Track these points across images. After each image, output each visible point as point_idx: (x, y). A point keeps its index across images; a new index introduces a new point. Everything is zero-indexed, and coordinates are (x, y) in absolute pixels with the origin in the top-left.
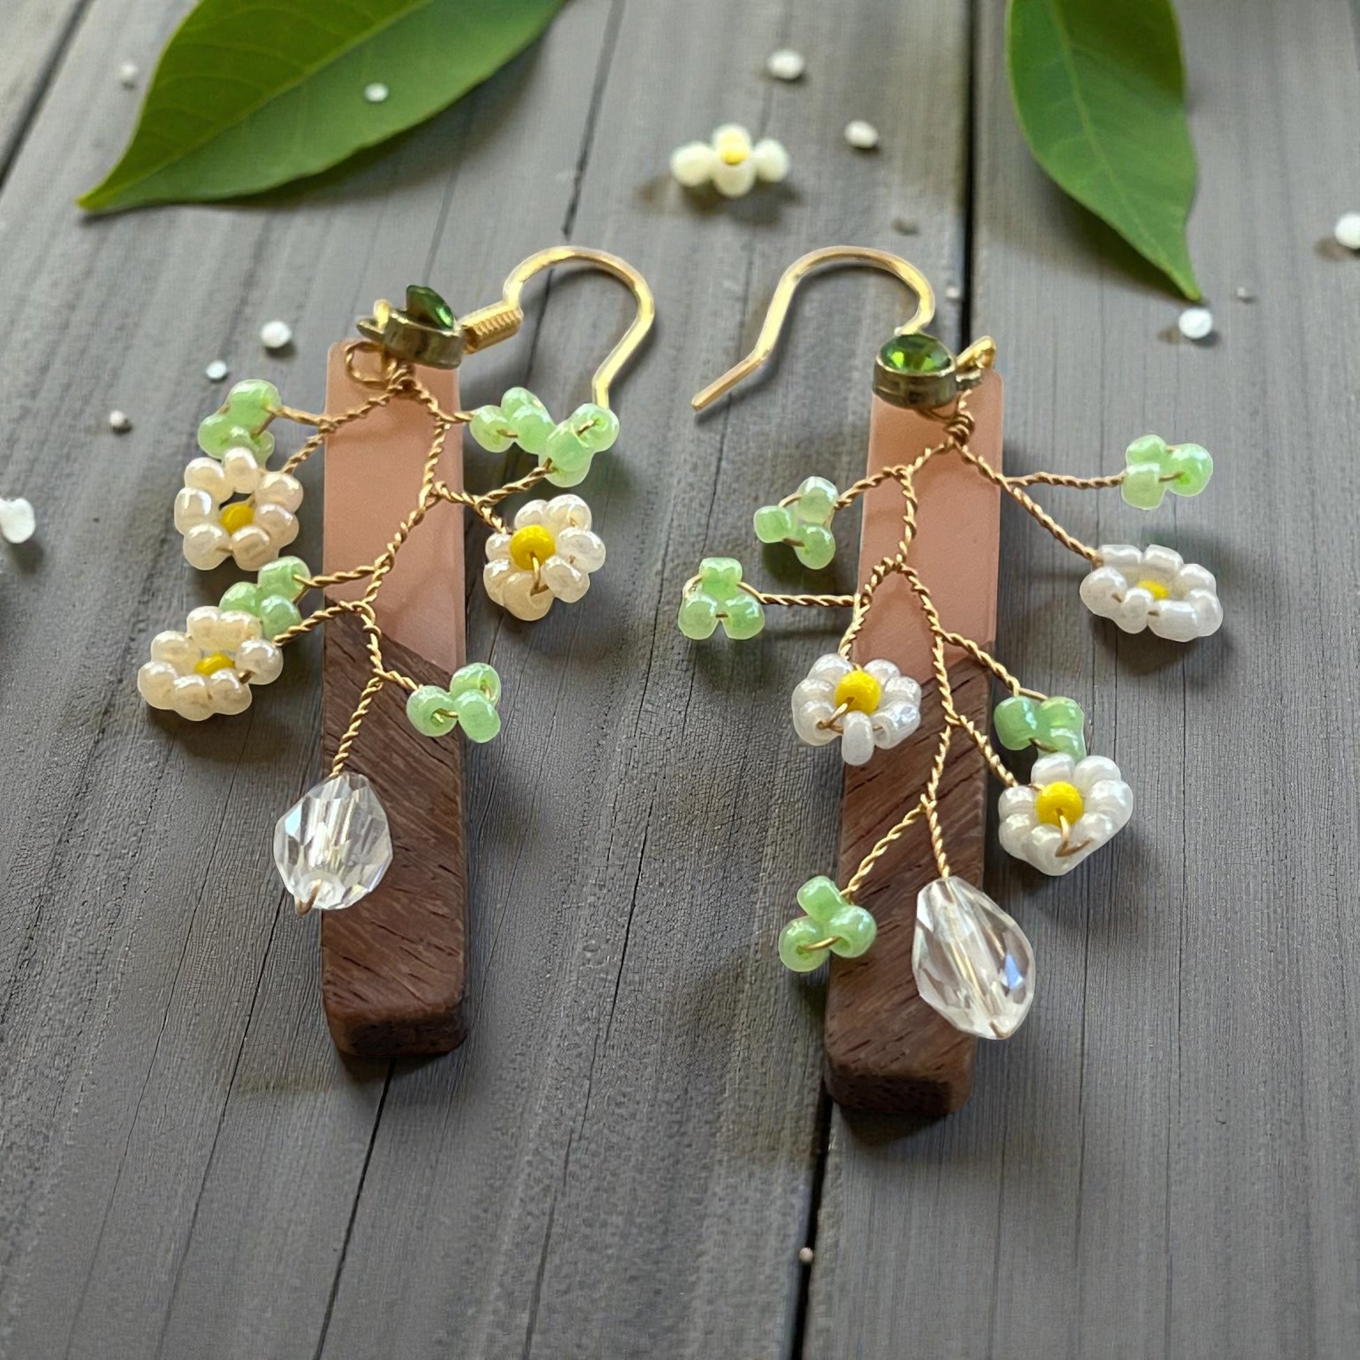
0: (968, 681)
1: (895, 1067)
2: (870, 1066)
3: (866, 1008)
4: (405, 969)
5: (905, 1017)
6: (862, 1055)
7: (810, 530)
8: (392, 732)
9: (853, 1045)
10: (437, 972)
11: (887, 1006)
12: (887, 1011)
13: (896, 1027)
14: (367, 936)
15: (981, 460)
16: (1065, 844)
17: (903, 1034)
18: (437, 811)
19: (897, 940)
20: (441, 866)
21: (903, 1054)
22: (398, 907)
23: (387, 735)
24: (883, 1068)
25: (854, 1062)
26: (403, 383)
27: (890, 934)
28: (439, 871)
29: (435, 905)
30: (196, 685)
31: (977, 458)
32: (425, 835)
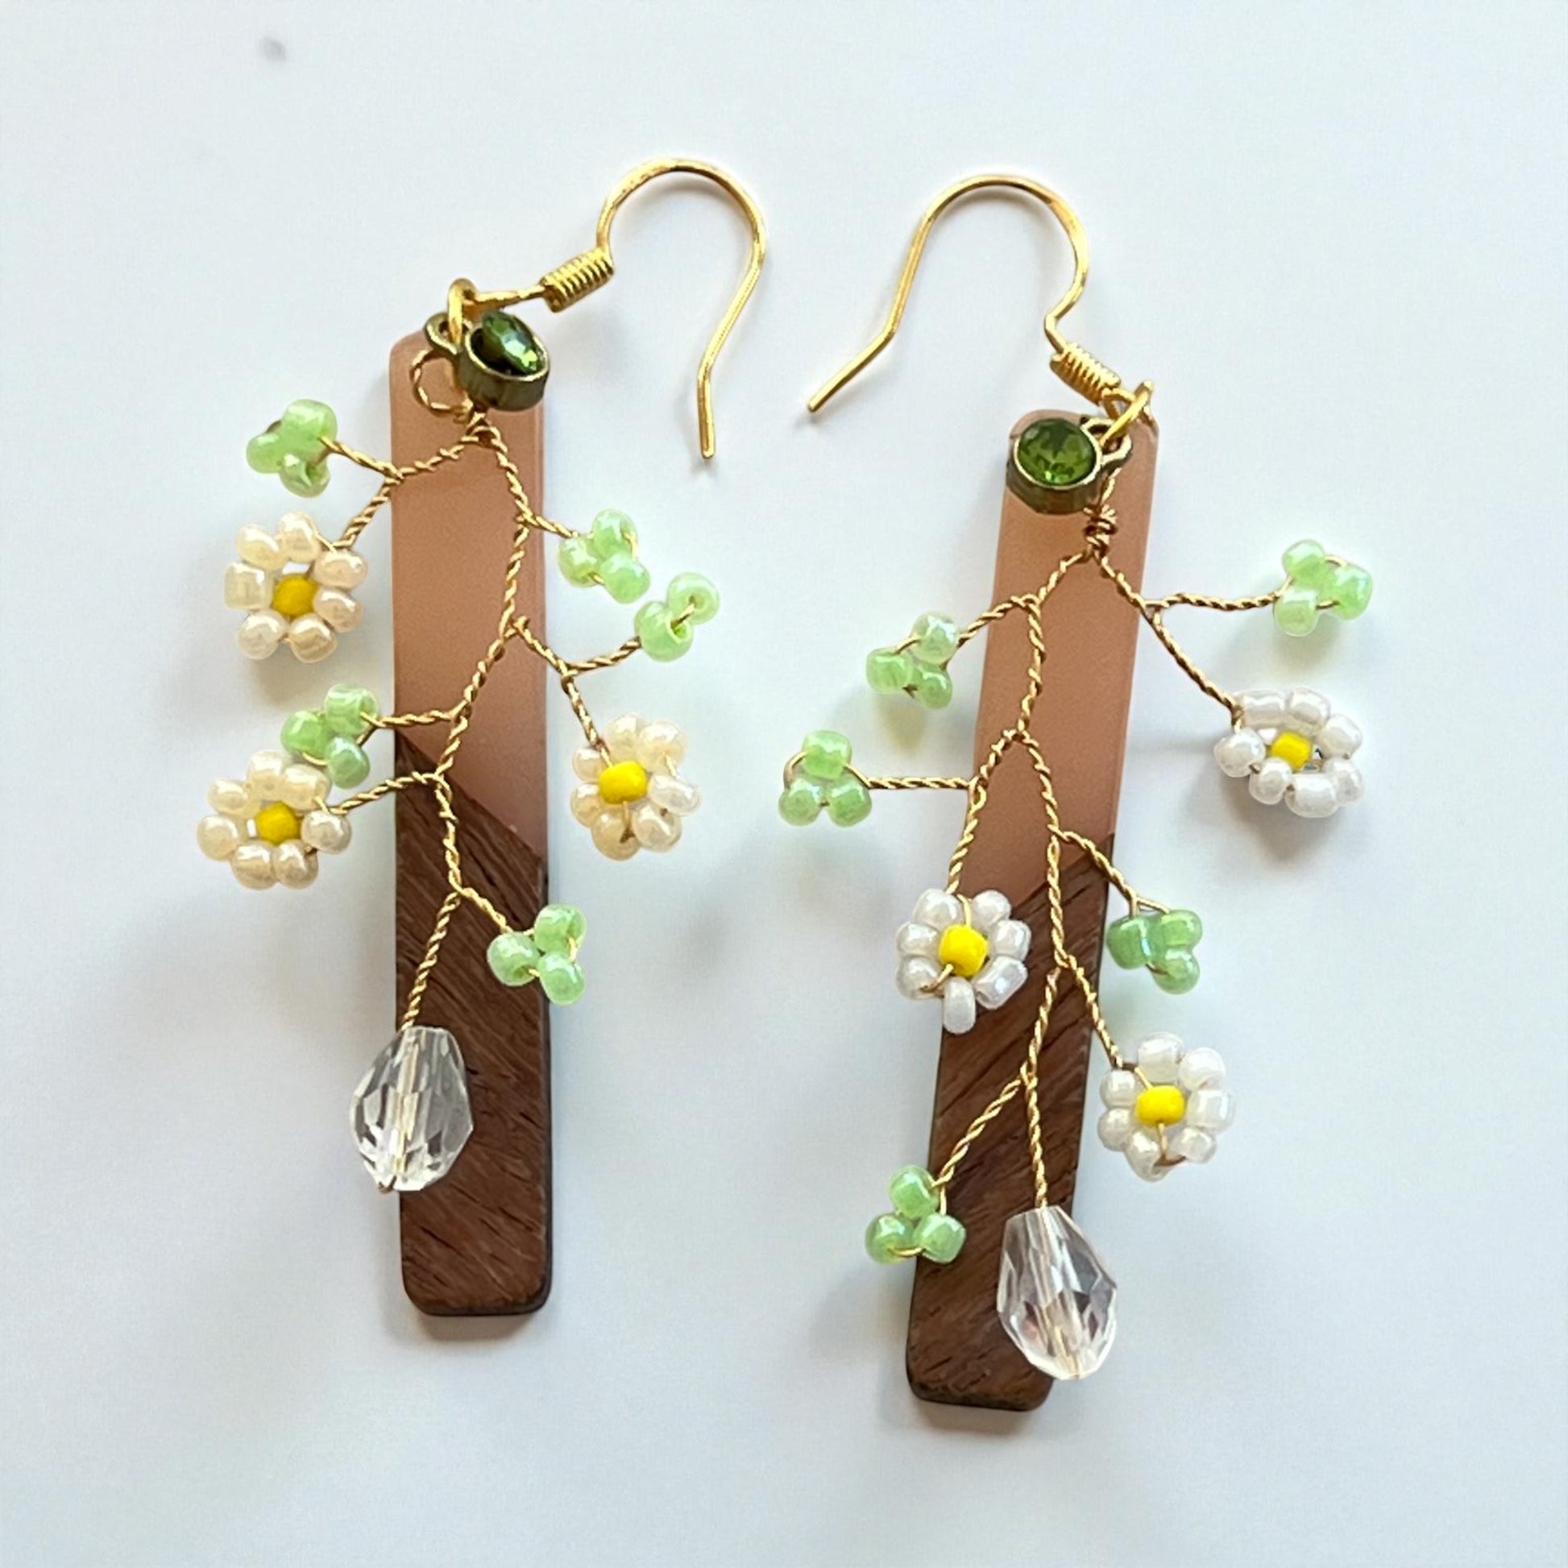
0: (1083, 890)
1: (974, 1389)
2: (950, 1386)
3: (950, 1316)
4: (486, 1248)
5: (988, 1330)
6: (942, 1375)
7: (927, 675)
8: (470, 929)
9: (934, 1362)
10: (518, 1252)
11: (970, 1316)
12: (971, 1322)
13: (977, 1340)
14: (446, 1202)
15: (1121, 577)
16: (1163, 1157)
17: (985, 1350)
18: (518, 1041)
19: (985, 1233)
20: (522, 1114)
21: (984, 1375)
22: (478, 1165)
23: (465, 932)
24: (961, 1390)
25: (933, 1382)
26: (479, 434)
27: (979, 1225)
28: (522, 1121)
29: (514, 1165)
30: (260, 858)
31: (1117, 572)
32: (505, 1072)
